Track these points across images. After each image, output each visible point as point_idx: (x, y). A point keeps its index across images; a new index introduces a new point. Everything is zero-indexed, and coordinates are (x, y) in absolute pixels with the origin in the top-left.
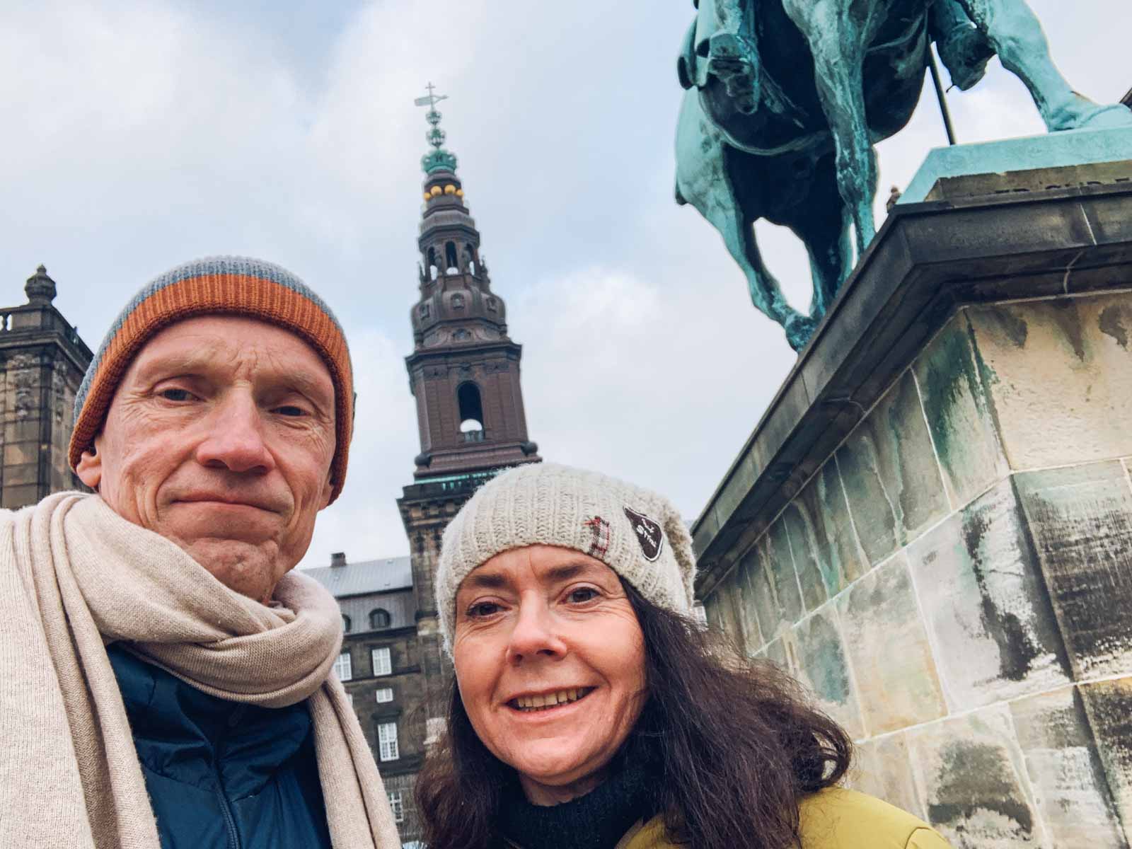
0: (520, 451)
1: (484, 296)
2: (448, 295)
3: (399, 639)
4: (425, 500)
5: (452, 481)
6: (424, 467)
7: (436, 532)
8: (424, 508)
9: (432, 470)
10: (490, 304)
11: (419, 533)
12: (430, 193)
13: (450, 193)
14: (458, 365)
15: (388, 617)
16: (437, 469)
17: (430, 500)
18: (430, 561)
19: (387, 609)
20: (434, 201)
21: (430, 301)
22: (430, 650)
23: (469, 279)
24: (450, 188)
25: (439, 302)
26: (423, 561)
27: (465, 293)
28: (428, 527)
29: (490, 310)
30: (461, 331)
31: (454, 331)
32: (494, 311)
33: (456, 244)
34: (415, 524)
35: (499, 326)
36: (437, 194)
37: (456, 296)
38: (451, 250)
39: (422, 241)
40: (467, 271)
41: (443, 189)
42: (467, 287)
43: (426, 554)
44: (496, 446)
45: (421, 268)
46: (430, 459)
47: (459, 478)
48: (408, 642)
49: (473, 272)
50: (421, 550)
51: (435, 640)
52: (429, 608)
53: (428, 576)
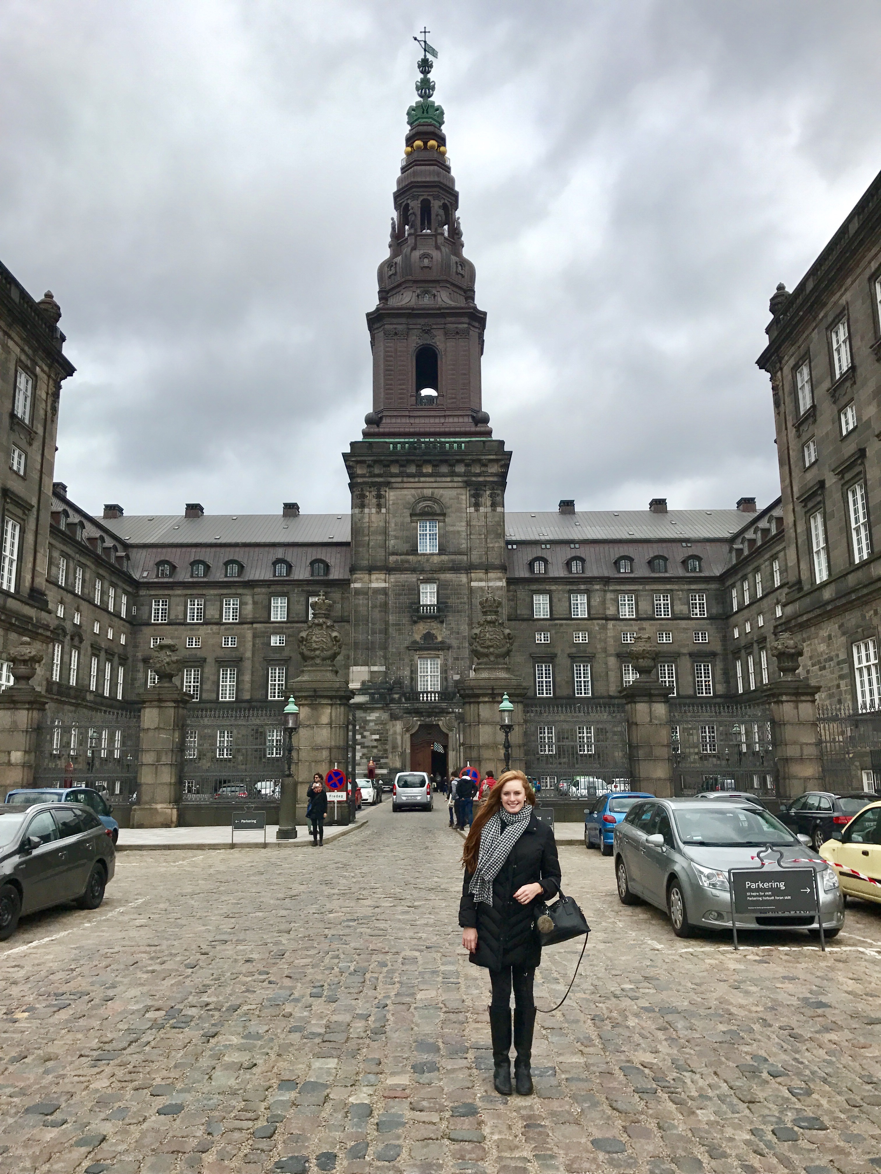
0: (471, 420)
1: (454, 258)
2: (417, 254)
3: (333, 589)
4: (372, 458)
5: (399, 443)
6: (375, 426)
7: (379, 490)
8: (369, 466)
9: (381, 430)
10: (460, 268)
11: (362, 490)
12: (412, 147)
13: (432, 147)
14: (419, 326)
15: (327, 567)
16: (387, 430)
17: (375, 458)
18: (370, 517)
19: (328, 561)
20: (415, 156)
21: (399, 259)
22: (361, 602)
23: (440, 240)
24: (432, 143)
25: (407, 259)
26: (363, 518)
27: (436, 254)
28: (373, 484)
29: (457, 273)
30: (427, 292)
31: (418, 291)
32: (463, 276)
33: (432, 202)
34: (359, 480)
35: (465, 291)
36: (419, 147)
37: (425, 256)
38: (426, 209)
39: (397, 196)
40: (439, 231)
41: (425, 144)
42: (437, 248)
43: (366, 510)
44: (448, 413)
45: (393, 224)
46: (381, 418)
47: (407, 440)
48: (343, 593)
49: (446, 234)
50: (362, 506)
51: (366, 593)
52: (365, 563)
53: (366, 532)
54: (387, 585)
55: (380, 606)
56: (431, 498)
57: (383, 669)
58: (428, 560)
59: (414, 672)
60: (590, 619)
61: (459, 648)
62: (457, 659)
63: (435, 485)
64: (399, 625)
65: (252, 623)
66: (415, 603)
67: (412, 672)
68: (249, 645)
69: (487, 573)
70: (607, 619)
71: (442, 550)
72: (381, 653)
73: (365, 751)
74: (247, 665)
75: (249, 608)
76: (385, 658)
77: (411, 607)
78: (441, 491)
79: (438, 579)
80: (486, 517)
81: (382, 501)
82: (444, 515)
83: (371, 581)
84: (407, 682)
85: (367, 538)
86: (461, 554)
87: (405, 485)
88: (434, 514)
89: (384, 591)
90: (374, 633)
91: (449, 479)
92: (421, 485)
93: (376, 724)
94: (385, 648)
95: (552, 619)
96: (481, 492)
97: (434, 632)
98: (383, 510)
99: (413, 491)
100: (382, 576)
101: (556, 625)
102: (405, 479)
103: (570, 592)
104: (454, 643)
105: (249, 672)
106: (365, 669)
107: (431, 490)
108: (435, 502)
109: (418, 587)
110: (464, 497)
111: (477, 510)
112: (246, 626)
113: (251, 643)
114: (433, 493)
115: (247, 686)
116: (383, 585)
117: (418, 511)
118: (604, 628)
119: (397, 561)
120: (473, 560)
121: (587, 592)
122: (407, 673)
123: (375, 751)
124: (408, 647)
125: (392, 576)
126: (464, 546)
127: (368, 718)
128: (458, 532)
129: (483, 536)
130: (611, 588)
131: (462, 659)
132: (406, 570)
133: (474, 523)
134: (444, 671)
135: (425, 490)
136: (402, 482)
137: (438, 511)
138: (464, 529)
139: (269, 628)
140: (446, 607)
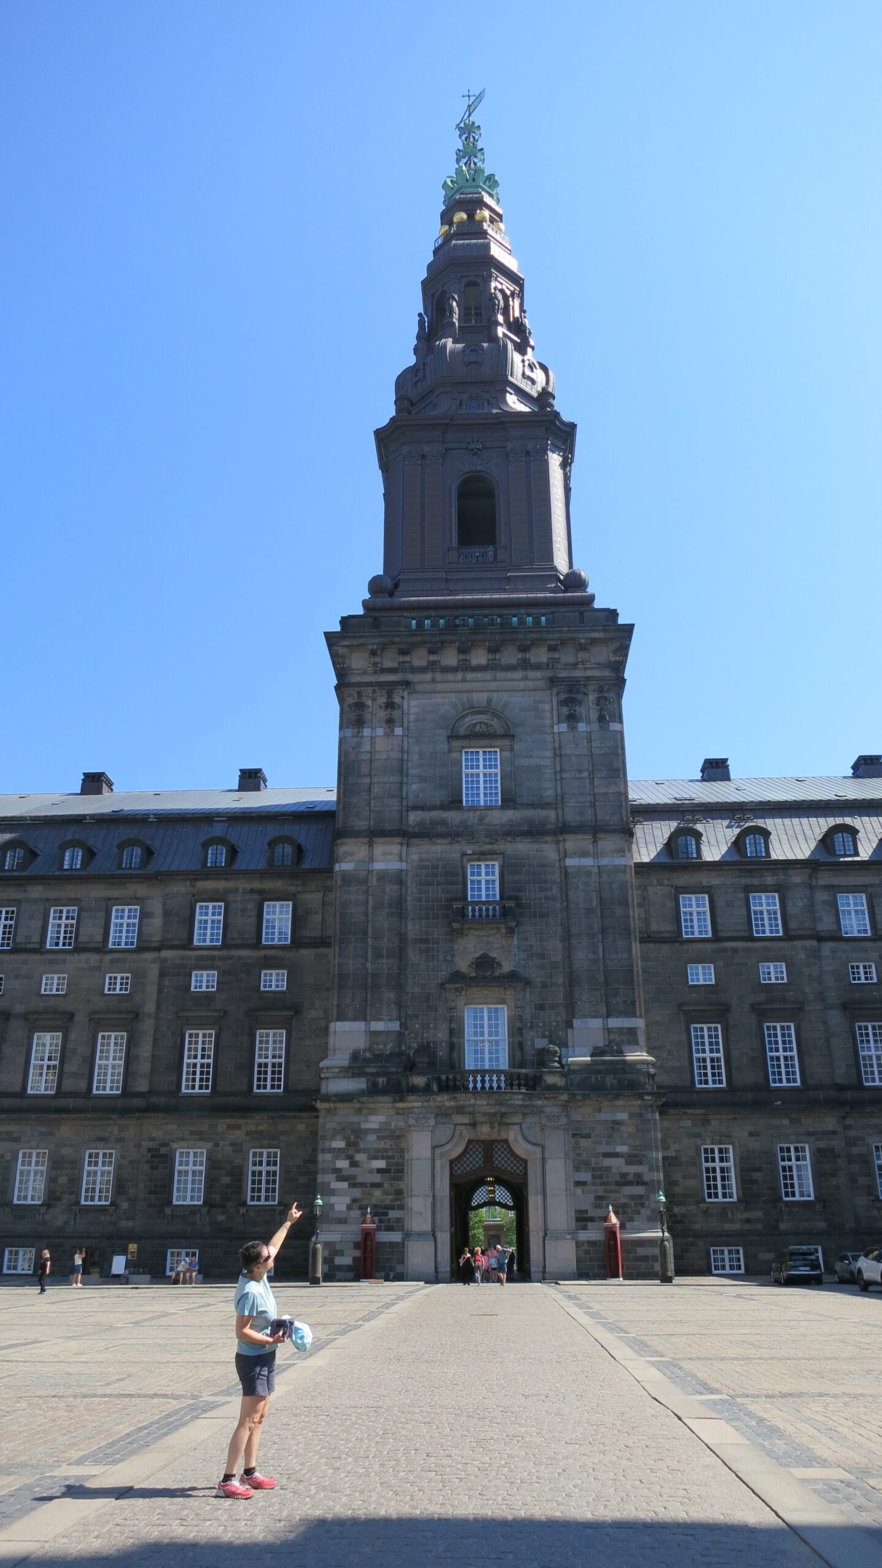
1: (520, 357)
3: (307, 888)
4: (377, 640)
5: (428, 617)
6: (386, 594)
7: (390, 694)
8: (374, 654)
9: (397, 600)
10: (529, 369)
11: (359, 694)
12: (448, 223)
13: (481, 220)
14: (463, 445)
15: (299, 850)
17: (385, 640)
18: (373, 743)
19: (299, 838)
21: (429, 359)
22: (353, 897)
26: (359, 744)
28: (380, 688)
30: (475, 398)
31: (461, 398)
33: (482, 284)
34: (355, 679)
35: (538, 399)
36: (461, 223)
39: (427, 283)
41: (471, 216)
43: (367, 732)
44: (514, 573)
45: (421, 321)
46: (396, 586)
47: (441, 614)
50: (359, 723)
51: (365, 881)
52: (361, 824)
53: (365, 769)
54: (404, 866)
55: (390, 906)
56: (487, 709)
57: (395, 1026)
58: (481, 819)
59: (456, 1032)
60: (788, 937)
61: (544, 986)
62: (541, 1007)
63: (494, 685)
64: (426, 941)
65: (158, 949)
66: (457, 899)
67: (452, 1032)
68: (152, 990)
69: (595, 841)
70: (820, 938)
71: (509, 801)
72: (392, 995)
73: (357, 1192)
74: (147, 1026)
75: (157, 922)
76: (400, 1005)
77: (449, 907)
78: (505, 697)
79: (502, 853)
80: (590, 741)
81: (396, 714)
82: (513, 736)
83: (372, 859)
84: (442, 1053)
85: (367, 780)
86: (543, 805)
87: (439, 687)
88: (494, 736)
89: (399, 879)
90: (378, 955)
91: (518, 675)
92: (467, 686)
93: (379, 1138)
94: (398, 984)
95: (717, 938)
96: (579, 697)
97: (493, 954)
98: (398, 731)
99: (453, 698)
100: (395, 849)
101: (725, 950)
102: (438, 676)
103: (748, 889)
104: (536, 975)
105: (150, 1040)
106: (359, 1026)
107: (485, 695)
108: (495, 715)
109: (464, 868)
110: (547, 707)
111: (573, 728)
112: (149, 956)
113: (155, 988)
114: (489, 701)
115: (144, 1067)
116: (395, 866)
117: (462, 732)
118: (816, 954)
119: (421, 823)
120: (568, 818)
121: (779, 888)
122: (441, 1035)
123: (378, 1193)
124: (442, 985)
125: (413, 850)
126: (551, 792)
127: (363, 1126)
128: (539, 768)
129: (586, 774)
130: (821, 882)
131: (553, 1007)
132: (442, 836)
133: (568, 750)
134: (517, 1031)
135: (475, 696)
136: (433, 681)
137: (500, 731)
138: (548, 762)
139: (189, 958)
140: (519, 905)
